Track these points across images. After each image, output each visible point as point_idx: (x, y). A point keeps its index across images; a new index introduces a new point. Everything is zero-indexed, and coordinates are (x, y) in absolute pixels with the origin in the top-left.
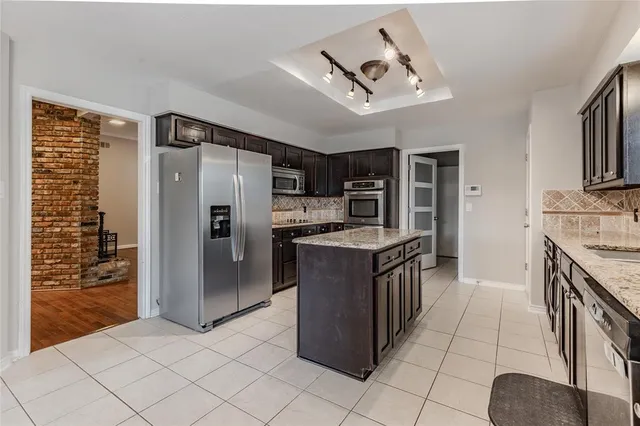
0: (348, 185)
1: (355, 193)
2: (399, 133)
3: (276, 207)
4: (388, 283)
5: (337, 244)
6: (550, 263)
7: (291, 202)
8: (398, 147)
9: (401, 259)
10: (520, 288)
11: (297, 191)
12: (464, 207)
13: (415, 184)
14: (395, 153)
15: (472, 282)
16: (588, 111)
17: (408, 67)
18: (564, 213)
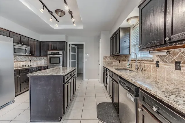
0: (49, 52)
1: (52, 55)
2: (67, 37)
3: (16, 60)
4: (68, 85)
5: (49, 74)
6: (106, 73)
7: (24, 59)
8: (66, 41)
9: (71, 77)
10: (97, 80)
11: (27, 54)
12: (85, 60)
13: (71, 53)
14: (65, 43)
15: (87, 80)
16: (112, 38)
17: (71, 15)
18: (107, 61)
